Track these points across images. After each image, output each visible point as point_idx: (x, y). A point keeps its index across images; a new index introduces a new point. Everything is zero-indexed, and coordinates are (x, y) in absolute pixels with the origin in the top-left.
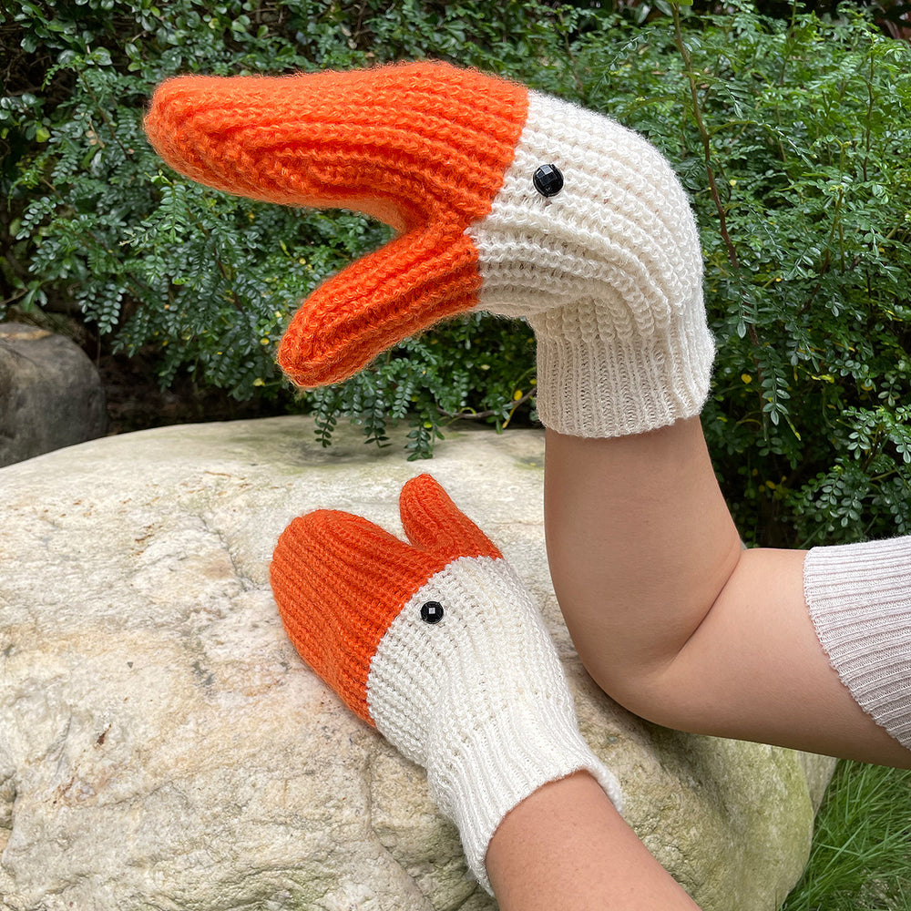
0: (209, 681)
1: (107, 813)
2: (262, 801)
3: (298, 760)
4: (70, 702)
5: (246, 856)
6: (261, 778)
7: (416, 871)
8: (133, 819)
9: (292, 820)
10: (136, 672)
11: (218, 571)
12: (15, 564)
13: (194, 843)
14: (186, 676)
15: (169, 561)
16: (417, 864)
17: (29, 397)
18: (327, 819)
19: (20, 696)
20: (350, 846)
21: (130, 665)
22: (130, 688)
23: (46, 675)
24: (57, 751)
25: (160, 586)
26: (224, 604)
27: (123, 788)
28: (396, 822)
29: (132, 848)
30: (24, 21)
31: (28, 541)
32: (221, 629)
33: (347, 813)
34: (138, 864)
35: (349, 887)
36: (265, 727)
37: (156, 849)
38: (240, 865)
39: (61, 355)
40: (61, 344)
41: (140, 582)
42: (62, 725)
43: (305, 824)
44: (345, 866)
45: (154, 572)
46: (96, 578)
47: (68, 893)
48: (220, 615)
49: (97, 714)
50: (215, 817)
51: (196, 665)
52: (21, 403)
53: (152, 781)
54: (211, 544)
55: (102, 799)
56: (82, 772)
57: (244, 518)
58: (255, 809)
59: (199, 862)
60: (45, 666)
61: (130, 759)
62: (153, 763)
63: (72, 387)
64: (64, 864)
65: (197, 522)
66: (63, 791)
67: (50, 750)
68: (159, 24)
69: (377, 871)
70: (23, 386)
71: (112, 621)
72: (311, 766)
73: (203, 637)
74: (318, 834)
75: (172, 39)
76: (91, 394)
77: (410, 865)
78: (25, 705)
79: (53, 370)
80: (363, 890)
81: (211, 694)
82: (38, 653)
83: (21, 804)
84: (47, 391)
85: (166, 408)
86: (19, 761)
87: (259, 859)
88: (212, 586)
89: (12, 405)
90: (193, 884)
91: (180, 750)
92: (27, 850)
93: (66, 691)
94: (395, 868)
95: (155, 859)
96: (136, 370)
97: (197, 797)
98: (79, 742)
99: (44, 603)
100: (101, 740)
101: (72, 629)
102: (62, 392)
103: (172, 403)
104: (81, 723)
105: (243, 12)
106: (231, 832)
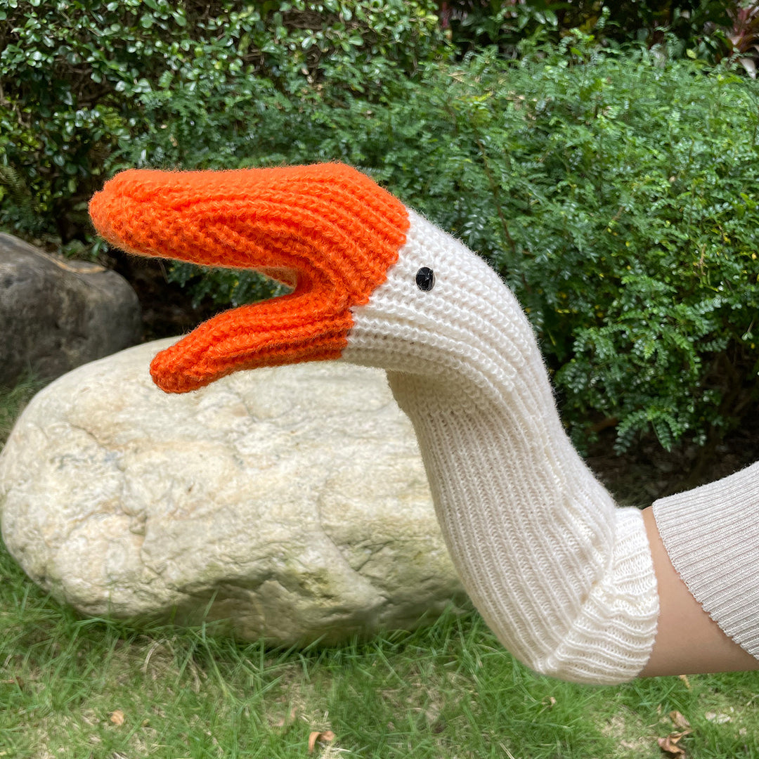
0: (241, 463)
1: (195, 522)
2: (270, 513)
3: (286, 497)
4: (172, 473)
5: (263, 537)
6: (269, 504)
7: (341, 547)
8: (209, 524)
9: (285, 521)
10: (205, 459)
11: (240, 413)
12: (133, 409)
13: (239, 532)
14: (229, 461)
15: (214, 408)
16: (342, 544)
17: (96, 313)
18: (300, 521)
19: (146, 472)
20: (311, 534)
21: (201, 456)
22: (202, 466)
23: (158, 461)
24: (168, 496)
25: (211, 420)
26: (245, 429)
27: (203, 510)
28: (332, 524)
29: (209, 535)
30: (93, 62)
31: (137, 397)
32: (245, 440)
33: (309, 519)
34: (212, 542)
35: (311, 553)
36: (270, 483)
37: (220, 535)
38: (261, 540)
39: (113, 284)
40: (112, 277)
41: (200, 418)
42: (168, 484)
43: (290, 523)
44: (309, 543)
45: (207, 413)
46: (177, 416)
47: (178, 559)
48: (243, 434)
49: (187, 478)
50: (248, 520)
51: (234, 456)
52: (91, 317)
53: (217, 506)
54: (235, 400)
55: (192, 515)
56: (181, 504)
57: (251, 386)
58: (267, 516)
59: (241, 540)
60: (157, 457)
61: (205, 497)
62: (217, 499)
63: (121, 306)
64: (175, 545)
65: (226, 388)
66: (172, 514)
67: (164, 496)
68: (182, 65)
69: (323, 545)
70: (92, 306)
71: (188, 436)
72: (293, 499)
73: (237, 444)
74: (296, 528)
75: (190, 76)
76: (133, 310)
77: (339, 544)
78: (148, 476)
79: (109, 294)
80: (316, 553)
81: (243, 468)
82: (153, 452)
83: (150, 523)
84: (106, 308)
85: (175, 318)
86: (147, 501)
87: (269, 538)
88: (238, 420)
89: (86, 318)
90: (239, 549)
91: (230, 492)
92: (155, 541)
93: (169, 469)
94: (332, 545)
95: (220, 540)
96: (152, 290)
97: (240, 512)
98: (179, 492)
99: (152, 428)
100: (190, 490)
101: (169, 440)
102: (116, 309)
103: (179, 315)
104: (179, 483)
105: (237, 56)
106: (256, 526)
